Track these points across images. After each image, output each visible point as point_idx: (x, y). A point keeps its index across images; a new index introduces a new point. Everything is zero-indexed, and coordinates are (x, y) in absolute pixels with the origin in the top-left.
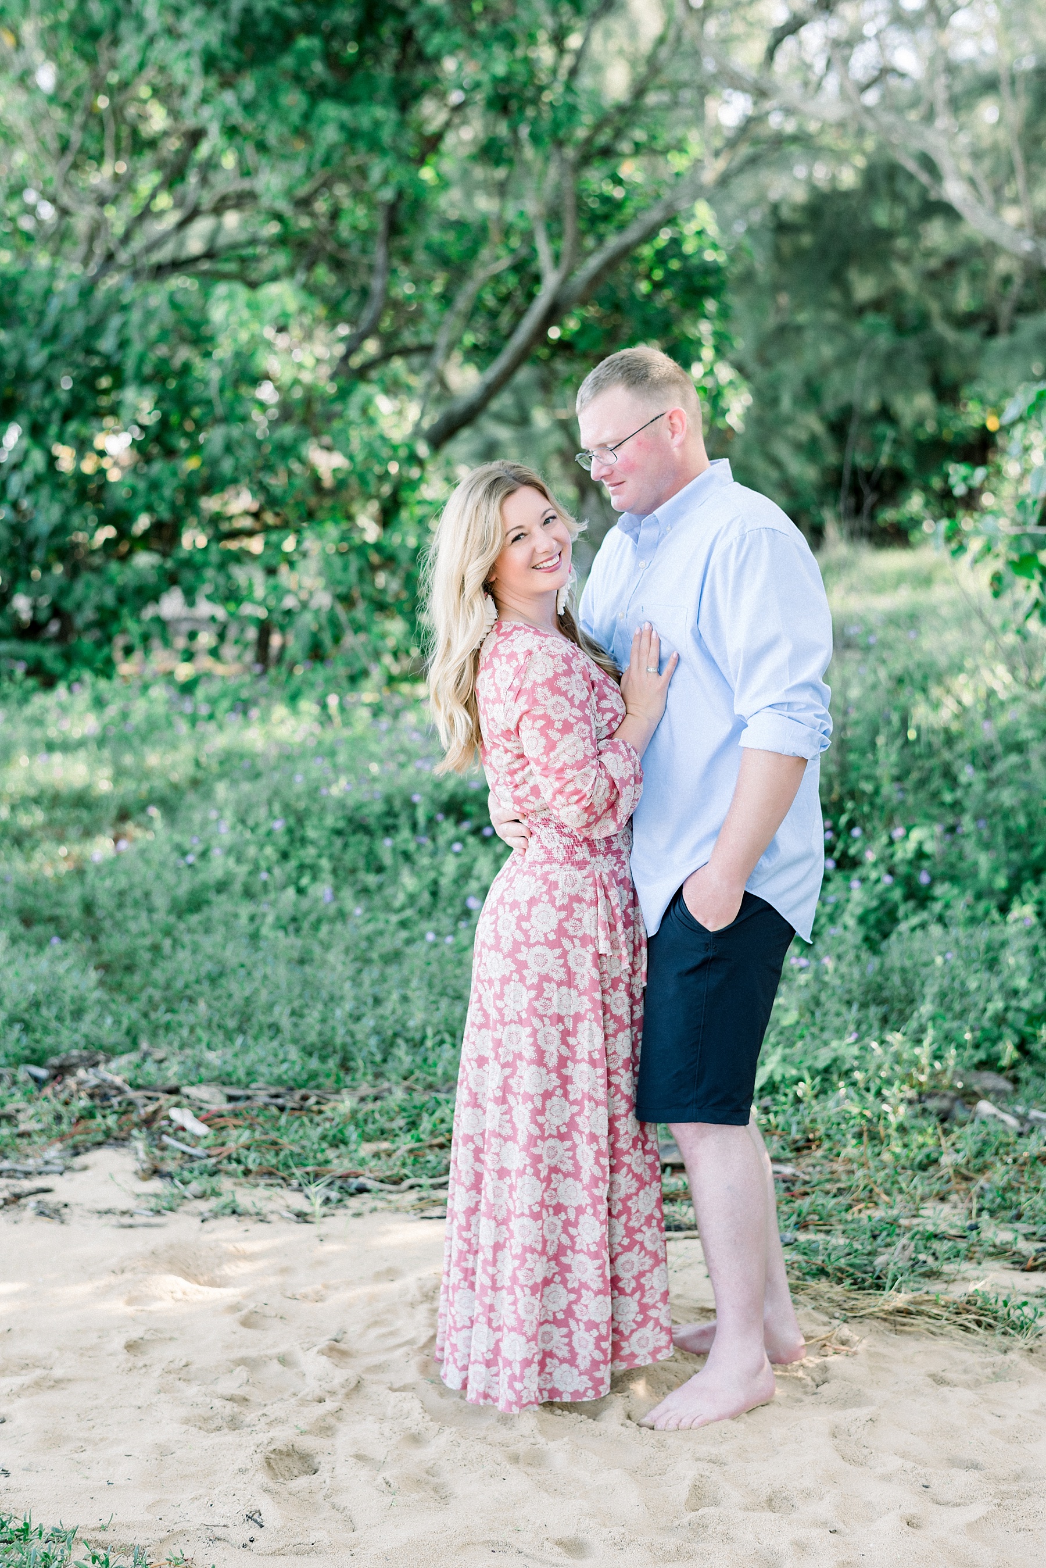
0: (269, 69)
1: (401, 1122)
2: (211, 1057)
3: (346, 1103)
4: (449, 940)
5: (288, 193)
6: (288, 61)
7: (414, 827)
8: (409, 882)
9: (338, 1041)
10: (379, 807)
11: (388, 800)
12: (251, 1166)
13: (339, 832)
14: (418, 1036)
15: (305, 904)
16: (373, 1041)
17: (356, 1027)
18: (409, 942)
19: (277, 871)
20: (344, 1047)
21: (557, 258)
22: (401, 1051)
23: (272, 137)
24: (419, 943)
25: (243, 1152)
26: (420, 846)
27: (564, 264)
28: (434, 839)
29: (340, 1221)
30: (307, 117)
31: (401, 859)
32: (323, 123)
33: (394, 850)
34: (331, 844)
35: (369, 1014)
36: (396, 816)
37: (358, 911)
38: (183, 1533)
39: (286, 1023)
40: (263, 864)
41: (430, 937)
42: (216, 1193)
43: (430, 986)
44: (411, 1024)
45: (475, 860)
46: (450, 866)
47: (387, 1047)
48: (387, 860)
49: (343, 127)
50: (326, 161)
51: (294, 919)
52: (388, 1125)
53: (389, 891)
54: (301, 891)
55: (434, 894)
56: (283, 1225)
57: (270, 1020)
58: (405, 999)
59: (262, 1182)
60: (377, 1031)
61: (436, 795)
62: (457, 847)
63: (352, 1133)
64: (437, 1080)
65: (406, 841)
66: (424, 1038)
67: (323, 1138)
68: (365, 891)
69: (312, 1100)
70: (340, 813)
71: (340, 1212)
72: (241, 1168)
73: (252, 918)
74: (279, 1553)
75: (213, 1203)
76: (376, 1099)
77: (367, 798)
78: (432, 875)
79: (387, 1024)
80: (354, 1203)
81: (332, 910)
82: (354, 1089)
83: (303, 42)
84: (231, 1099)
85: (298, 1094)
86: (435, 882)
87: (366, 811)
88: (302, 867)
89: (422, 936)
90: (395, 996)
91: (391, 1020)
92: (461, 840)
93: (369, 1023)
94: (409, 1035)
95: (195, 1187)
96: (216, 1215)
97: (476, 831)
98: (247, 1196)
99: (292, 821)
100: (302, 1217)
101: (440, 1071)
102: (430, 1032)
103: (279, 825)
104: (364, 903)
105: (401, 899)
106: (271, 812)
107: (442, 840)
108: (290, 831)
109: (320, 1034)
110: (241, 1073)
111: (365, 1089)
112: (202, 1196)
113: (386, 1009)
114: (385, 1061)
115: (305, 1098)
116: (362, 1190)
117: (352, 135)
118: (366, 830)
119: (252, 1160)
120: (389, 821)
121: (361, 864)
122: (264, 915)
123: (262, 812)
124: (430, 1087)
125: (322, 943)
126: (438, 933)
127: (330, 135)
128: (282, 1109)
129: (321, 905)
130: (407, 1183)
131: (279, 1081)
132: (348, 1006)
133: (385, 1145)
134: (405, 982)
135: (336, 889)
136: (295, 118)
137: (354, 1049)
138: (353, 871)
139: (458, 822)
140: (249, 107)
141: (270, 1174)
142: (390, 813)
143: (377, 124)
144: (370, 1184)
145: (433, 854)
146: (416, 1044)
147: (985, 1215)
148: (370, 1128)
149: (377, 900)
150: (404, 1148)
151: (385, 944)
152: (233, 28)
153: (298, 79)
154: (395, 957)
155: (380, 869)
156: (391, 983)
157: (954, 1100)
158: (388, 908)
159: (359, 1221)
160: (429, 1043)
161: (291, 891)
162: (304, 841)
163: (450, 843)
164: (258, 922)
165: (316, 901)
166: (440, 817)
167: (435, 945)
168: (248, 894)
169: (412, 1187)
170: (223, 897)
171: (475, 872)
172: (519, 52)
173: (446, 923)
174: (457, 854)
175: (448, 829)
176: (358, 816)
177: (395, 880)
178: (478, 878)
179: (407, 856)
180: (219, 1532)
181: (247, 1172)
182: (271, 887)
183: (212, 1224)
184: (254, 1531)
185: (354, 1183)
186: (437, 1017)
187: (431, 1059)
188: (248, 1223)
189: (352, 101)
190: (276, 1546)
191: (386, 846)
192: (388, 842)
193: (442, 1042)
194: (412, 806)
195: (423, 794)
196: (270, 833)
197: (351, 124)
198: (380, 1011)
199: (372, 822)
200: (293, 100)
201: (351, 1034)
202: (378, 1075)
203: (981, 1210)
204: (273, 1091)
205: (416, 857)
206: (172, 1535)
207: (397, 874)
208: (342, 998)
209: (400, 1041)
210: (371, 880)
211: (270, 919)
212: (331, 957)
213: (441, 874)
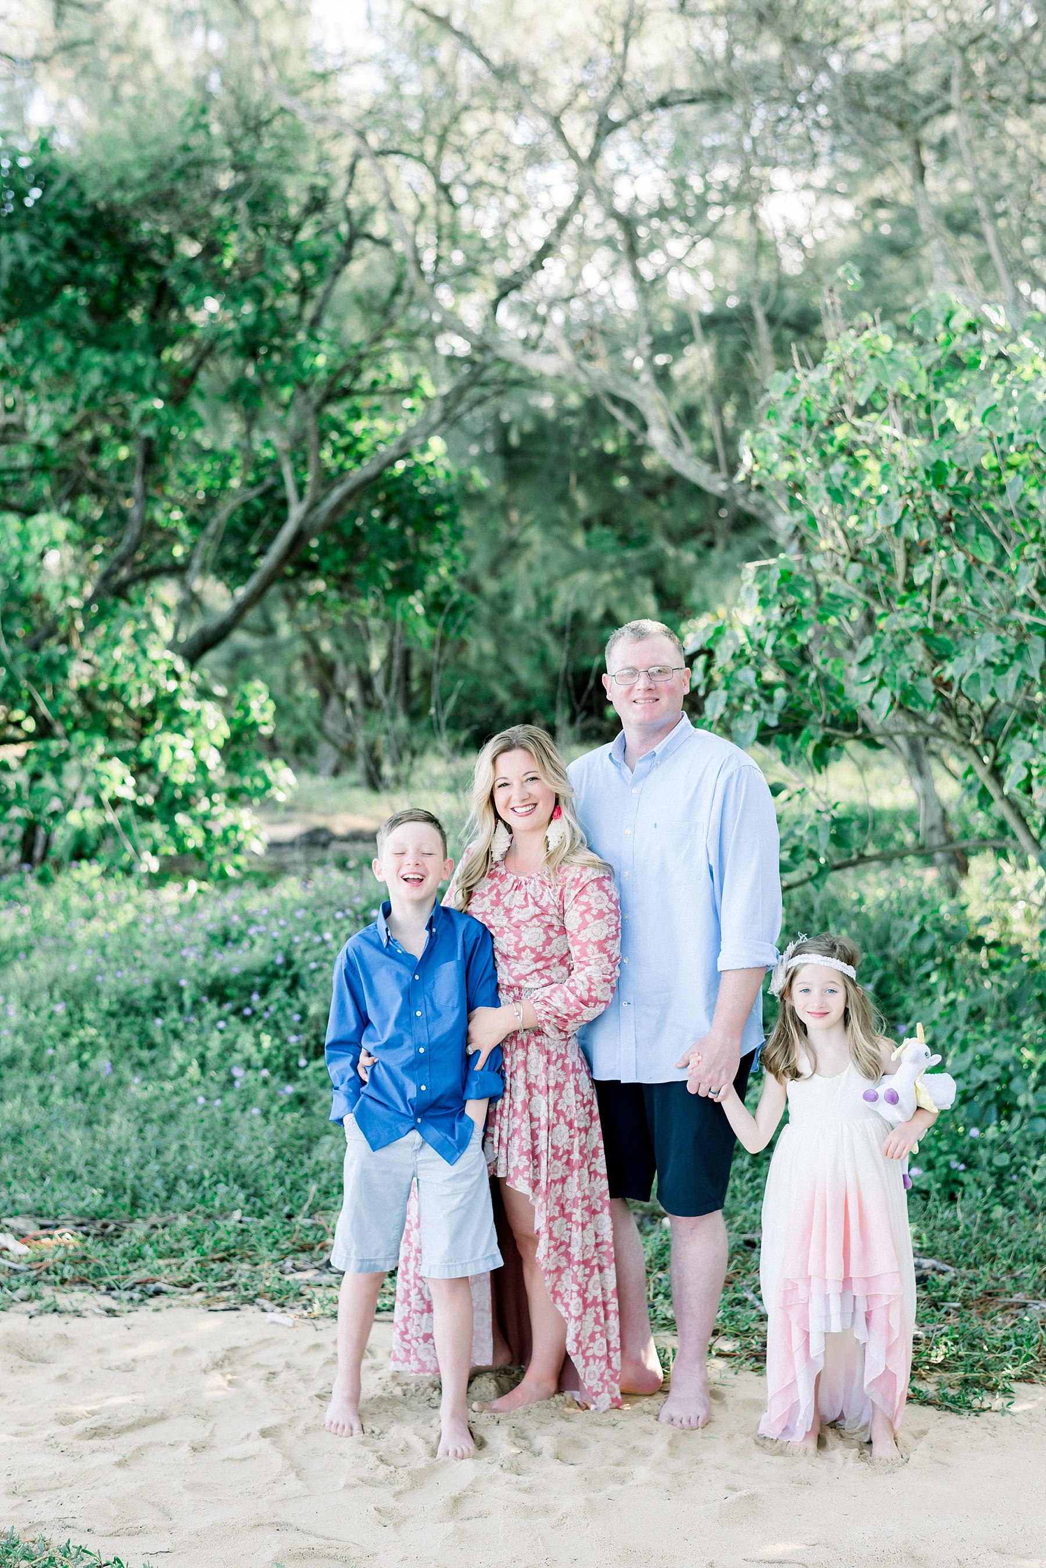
0: (37, 319)
1: (186, 1243)
2: (21, 1196)
3: (140, 1229)
4: (218, 1102)
5: (56, 430)
6: (55, 311)
7: (181, 1007)
8: (178, 1054)
9: (128, 1184)
10: (148, 992)
11: (157, 985)
12: (67, 1276)
13: (112, 1015)
14: (196, 1178)
15: (88, 1076)
16: (159, 1183)
17: (143, 1173)
18: (182, 1105)
19: (61, 1047)
20: (133, 1188)
21: (300, 487)
22: (183, 1187)
23: (37, 377)
24: (192, 1105)
25: (59, 1265)
26: (187, 1024)
27: (308, 496)
28: (200, 1019)
29: (143, 1315)
30: (72, 362)
31: (170, 1037)
32: (87, 368)
33: (163, 1028)
34: (107, 1024)
35: (153, 1162)
36: (164, 999)
37: (137, 1080)
38: (41, 1523)
39: (82, 1170)
40: (48, 1042)
41: (201, 1100)
42: (39, 1297)
43: (204, 1138)
44: (190, 1168)
45: (237, 1036)
46: (215, 1042)
47: (171, 1190)
48: (159, 1038)
49: (105, 372)
50: (91, 400)
51: (79, 1089)
52: (176, 1246)
53: (161, 1064)
54: (83, 1066)
55: (202, 1066)
56: (96, 1320)
57: (68, 1168)
58: (183, 1148)
59: (76, 1288)
60: (161, 1174)
61: (200, 979)
62: (221, 1025)
63: (148, 1250)
64: (215, 1212)
65: (174, 1021)
66: (202, 1178)
67: (124, 1254)
68: (140, 1064)
69: (111, 1228)
70: (114, 998)
71: (142, 1308)
72: (58, 1279)
73: (41, 1089)
74: (116, 1534)
75: (37, 1304)
76: (164, 1226)
77: (137, 983)
78: (199, 1049)
79: (169, 1169)
80: (153, 1302)
81: (113, 1080)
82: (145, 1219)
83: (68, 292)
84: (42, 1227)
85: (99, 1224)
86: (203, 1056)
87: (136, 996)
88: (82, 1046)
89: (194, 1100)
90: (175, 1147)
91: (173, 1166)
92: (225, 1019)
93: (154, 1167)
94: (189, 1177)
95: (23, 1291)
96: (41, 1313)
97: (237, 1012)
98: (64, 1300)
99: (71, 1004)
100: (110, 1312)
101: (217, 1204)
102: (207, 1174)
103: (60, 1009)
104: (141, 1073)
105: (174, 1068)
106: (51, 997)
107: (206, 1021)
108: (70, 1014)
109: (113, 1179)
110: (50, 1207)
111: (154, 1219)
112: (28, 1299)
113: (168, 1157)
114: (169, 1198)
115: (105, 1226)
116: (158, 1293)
117: (114, 378)
118: (138, 1012)
119: (68, 1271)
120: (159, 1004)
121: (134, 1042)
122: (52, 1087)
123: (45, 997)
124: (209, 1216)
125: (106, 1106)
126: (207, 1098)
127: (95, 378)
128: (87, 1234)
129: (103, 1075)
130: (195, 1287)
131: (82, 1213)
132: (136, 1155)
133: (173, 1261)
134: (182, 1136)
135: (114, 1064)
136: (62, 362)
137: (143, 1192)
138: (128, 1048)
139: (220, 1004)
140: (17, 353)
141: (82, 1282)
142: (159, 997)
143: (138, 370)
144: (165, 1287)
145: (200, 1031)
146: (194, 1185)
147: (661, 1297)
148: (162, 1248)
149: (152, 1072)
150: (191, 1262)
151: (161, 1108)
152: (4, 282)
153: (62, 326)
154: (171, 1117)
155: (152, 1046)
156: (170, 1138)
158: (162, 1077)
159: (158, 1315)
160: (206, 1183)
161: (74, 1065)
162: (82, 1021)
163: (214, 1022)
164: (46, 1092)
165: (98, 1073)
166: (205, 999)
167: (205, 1108)
168: (36, 1068)
169: (200, 1290)
170: (14, 1071)
171: (238, 1046)
172: (267, 303)
173: (214, 1089)
174: (221, 1031)
175: (211, 1009)
176: (128, 1000)
177: (167, 1054)
178: (241, 1052)
179: (176, 1034)
180: (68, 1522)
181: (63, 1281)
182: (56, 1062)
183: (37, 1320)
185: (152, 1287)
186: (212, 1162)
187: (209, 1194)
188: (67, 1318)
189: (115, 349)
190: (112, 1530)
191: (156, 1026)
192: (159, 1022)
193: (218, 1182)
194: (179, 990)
195: (189, 979)
196: (51, 1015)
197: (112, 369)
198: (162, 1159)
199: (142, 1005)
200: (58, 344)
201: (139, 1178)
202: (163, 1209)
203: (656, 1295)
204: (78, 1221)
205: (184, 1034)
206: (33, 1525)
207: (168, 1049)
208: (128, 1150)
209: (182, 1183)
210: (145, 1055)
211: (57, 1089)
212: (116, 1117)
213: (207, 1048)
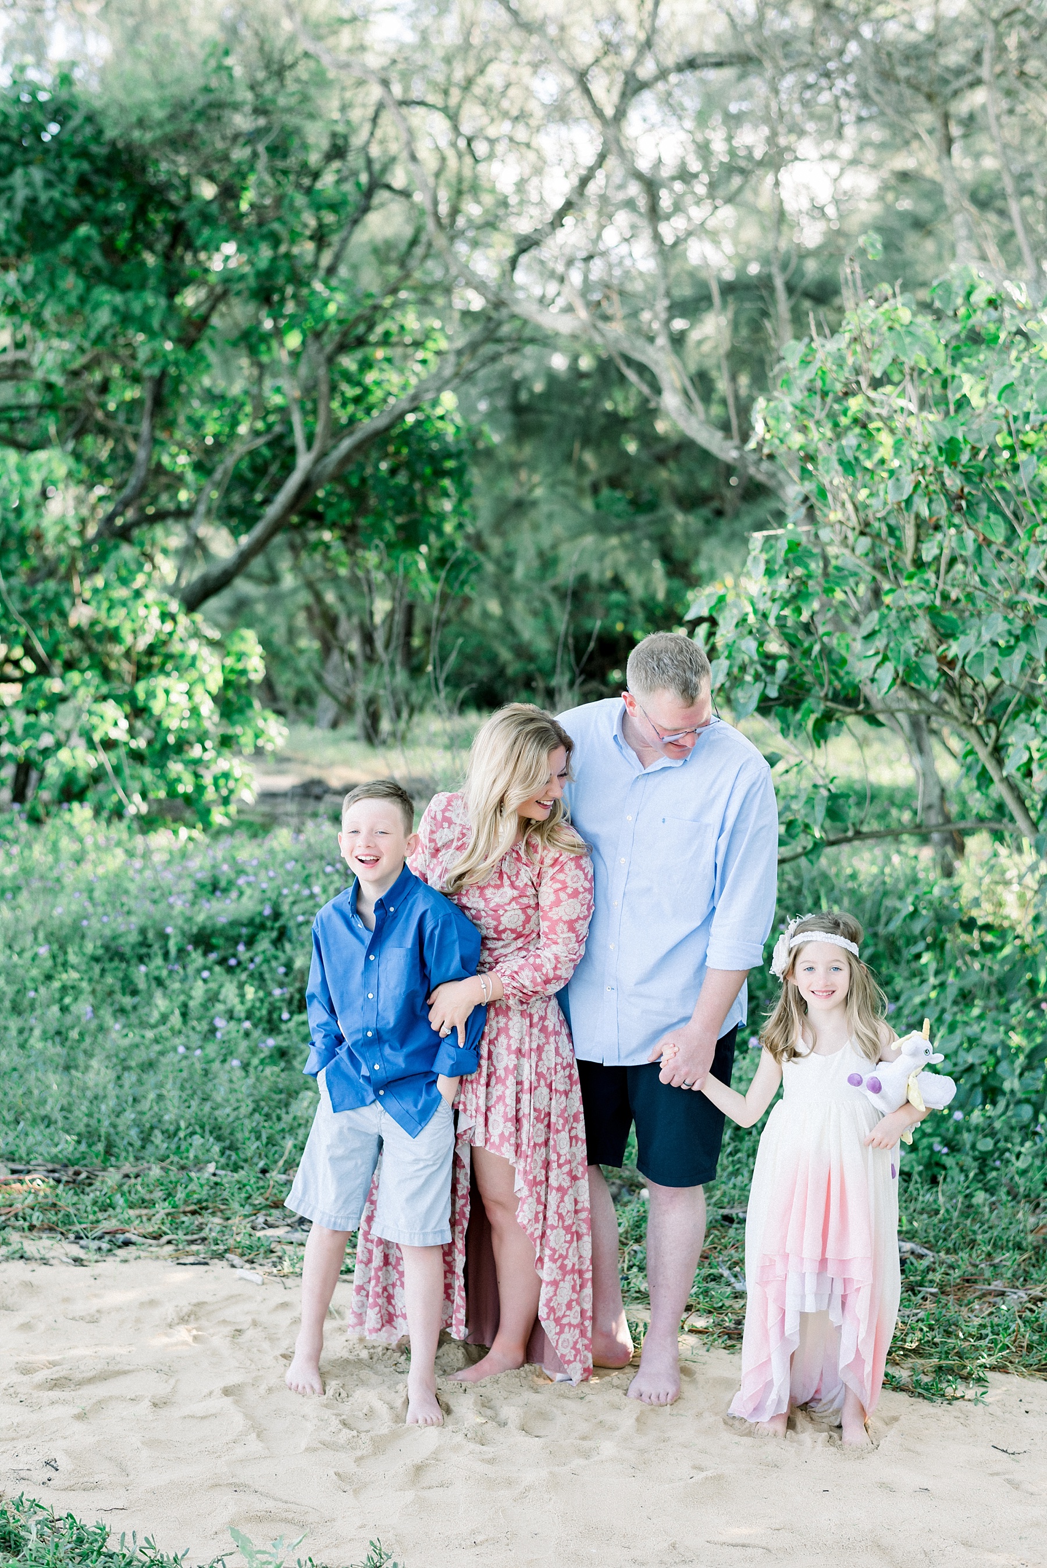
0: (49, 255)
1: (158, 1194)
3: (112, 1178)
4: (198, 1052)
5: (63, 367)
6: (67, 248)
7: (166, 955)
8: (161, 1003)
9: (103, 1131)
10: (134, 938)
11: (143, 931)
12: (35, 1222)
13: (97, 959)
14: (172, 1128)
15: (69, 1019)
16: (134, 1132)
17: (118, 1121)
18: (162, 1053)
19: (42, 990)
20: (108, 1136)
21: (309, 436)
22: (158, 1137)
23: (47, 314)
24: (171, 1054)
25: (28, 1211)
26: (171, 972)
27: (317, 446)
28: (184, 967)
29: (110, 1266)
30: (82, 300)
31: (154, 984)
32: (97, 306)
33: (147, 975)
34: (90, 968)
35: (129, 1110)
36: (150, 946)
37: (118, 1027)
39: (57, 1116)
40: (29, 984)
41: (181, 1049)
42: (6, 1243)
43: (182, 1088)
44: (166, 1118)
45: (221, 986)
46: (199, 991)
47: (146, 1139)
48: (142, 985)
49: (115, 311)
50: (99, 339)
51: (58, 1033)
52: (147, 1197)
53: (143, 1011)
54: (64, 1009)
55: (184, 1015)
56: (63, 1269)
57: (43, 1112)
58: (160, 1097)
59: (44, 1235)
60: (137, 1123)
61: (186, 927)
62: (206, 974)
63: (119, 1200)
64: (189, 1164)
65: (158, 968)
66: (178, 1129)
67: (95, 1203)
68: (122, 1011)
69: (83, 1175)
70: (99, 943)
71: (110, 1259)
72: (26, 1225)
73: (21, 1031)
74: (71, 1489)
76: (137, 1176)
77: (123, 928)
78: (182, 998)
79: (145, 1118)
80: (122, 1253)
81: (93, 1025)
82: (118, 1168)
83: (83, 231)
84: (14, 1172)
85: (71, 1171)
86: (185, 1005)
87: (122, 941)
88: (64, 989)
89: (175, 1049)
90: (152, 1096)
91: (149, 1115)
92: (210, 969)
93: (130, 1115)
94: (165, 1127)
96: (7, 1259)
97: (222, 961)
98: (31, 1247)
99: (55, 947)
100: (78, 1261)
101: (191, 1155)
102: (183, 1124)
103: (43, 951)
104: (123, 1020)
105: (155, 1016)
106: (36, 938)
107: (190, 970)
108: (54, 957)
109: (88, 1126)
110: (23, 1151)
111: (127, 1168)
113: (145, 1105)
114: (143, 1147)
115: (77, 1173)
116: (127, 1243)
117: (125, 318)
118: (122, 958)
119: (37, 1218)
120: (144, 951)
121: (117, 987)
122: (31, 1029)
123: (29, 939)
124: (183, 1168)
125: (85, 1052)
126: (188, 1048)
127: (104, 317)
128: (58, 1181)
129: (84, 1020)
130: (165, 1239)
131: (54, 1159)
132: (112, 1102)
133: (144, 1212)
134: (160, 1085)
135: (95, 1009)
136: (73, 299)
137: (118, 1140)
138: (111, 993)
139: (205, 954)
140: (28, 288)
141: (51, 1229)
142: (145, 943)
143: (147, 310)
144: (134, 1238)
145: (183, 980)
146: (170, 1135)
147: (635, 1270)
148: (133, 1197)
149: (133, 1019)
150: (162, 1214)
151: (140, 1056)
152: (17, 217)
153: (75, 263)
154: (149, 1066)
155: (134, 993)
156: (148, 1086)
157: (622, 1186)
158: (143, 1024)
159: (125, 1266)
160: (182, 1134)
161: (55, 1009)
162: (65, 965)
163: (199, 971)
164: (26, 1034)
165: (78, 1018)
166: (190, 948)
167: (185, 1057)
168: (16, 1009)
169: (169, 1242)
171: (221, 997)
172: (283, 249)
173: (195, 1039)
174: (205, 981)
175: (197, 958)
176: (113, 945)
177: (149, 1001)
178: (224, 1002)
179: (159, 982)
180: (23, 1474)
181: (32, 1228)
182: (37, 1004)
184: (52, 1473)
185: (121, 1238)
186: (189, 1113)
187: (184, 1145)
188: (33, 1265)
189: (126, 288)
190: (67, 1484)
191: (140, 973)
192: (143, 968)
193: (193, 1133)
194: (164, 937)
195: (175, 927)
196: (35, 957)
197: (122, 308)
198: (138, 1108)
199: (127, 950)
200: (70, 282)
201: (114, 1126)
202: (137, 1159)
203: (630, 1268)
204: (50, 1167)
205: (167, 982)
207: (151, 996)
208: (105, 1097)
209: (157, 1132)
210: (127, 1001)
211: (37, 1032)
212: (94, 1063)
213: (191, 998)
